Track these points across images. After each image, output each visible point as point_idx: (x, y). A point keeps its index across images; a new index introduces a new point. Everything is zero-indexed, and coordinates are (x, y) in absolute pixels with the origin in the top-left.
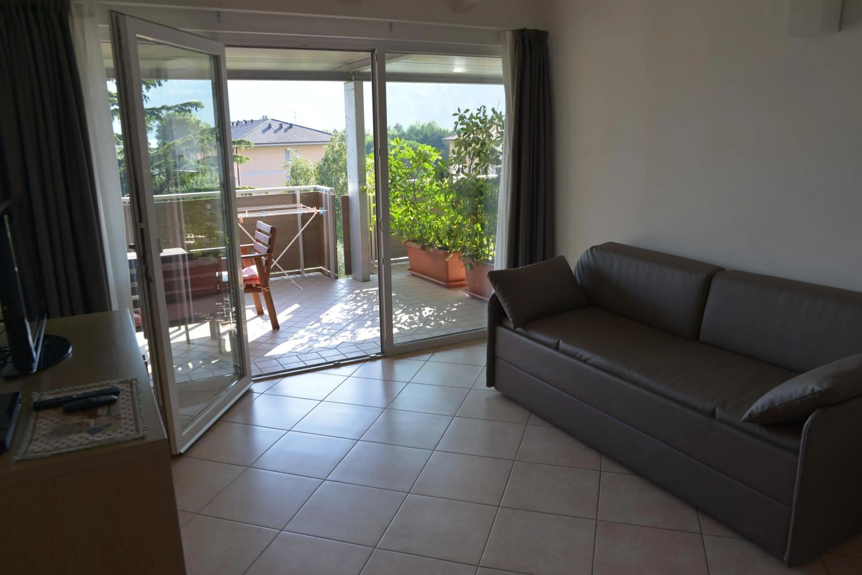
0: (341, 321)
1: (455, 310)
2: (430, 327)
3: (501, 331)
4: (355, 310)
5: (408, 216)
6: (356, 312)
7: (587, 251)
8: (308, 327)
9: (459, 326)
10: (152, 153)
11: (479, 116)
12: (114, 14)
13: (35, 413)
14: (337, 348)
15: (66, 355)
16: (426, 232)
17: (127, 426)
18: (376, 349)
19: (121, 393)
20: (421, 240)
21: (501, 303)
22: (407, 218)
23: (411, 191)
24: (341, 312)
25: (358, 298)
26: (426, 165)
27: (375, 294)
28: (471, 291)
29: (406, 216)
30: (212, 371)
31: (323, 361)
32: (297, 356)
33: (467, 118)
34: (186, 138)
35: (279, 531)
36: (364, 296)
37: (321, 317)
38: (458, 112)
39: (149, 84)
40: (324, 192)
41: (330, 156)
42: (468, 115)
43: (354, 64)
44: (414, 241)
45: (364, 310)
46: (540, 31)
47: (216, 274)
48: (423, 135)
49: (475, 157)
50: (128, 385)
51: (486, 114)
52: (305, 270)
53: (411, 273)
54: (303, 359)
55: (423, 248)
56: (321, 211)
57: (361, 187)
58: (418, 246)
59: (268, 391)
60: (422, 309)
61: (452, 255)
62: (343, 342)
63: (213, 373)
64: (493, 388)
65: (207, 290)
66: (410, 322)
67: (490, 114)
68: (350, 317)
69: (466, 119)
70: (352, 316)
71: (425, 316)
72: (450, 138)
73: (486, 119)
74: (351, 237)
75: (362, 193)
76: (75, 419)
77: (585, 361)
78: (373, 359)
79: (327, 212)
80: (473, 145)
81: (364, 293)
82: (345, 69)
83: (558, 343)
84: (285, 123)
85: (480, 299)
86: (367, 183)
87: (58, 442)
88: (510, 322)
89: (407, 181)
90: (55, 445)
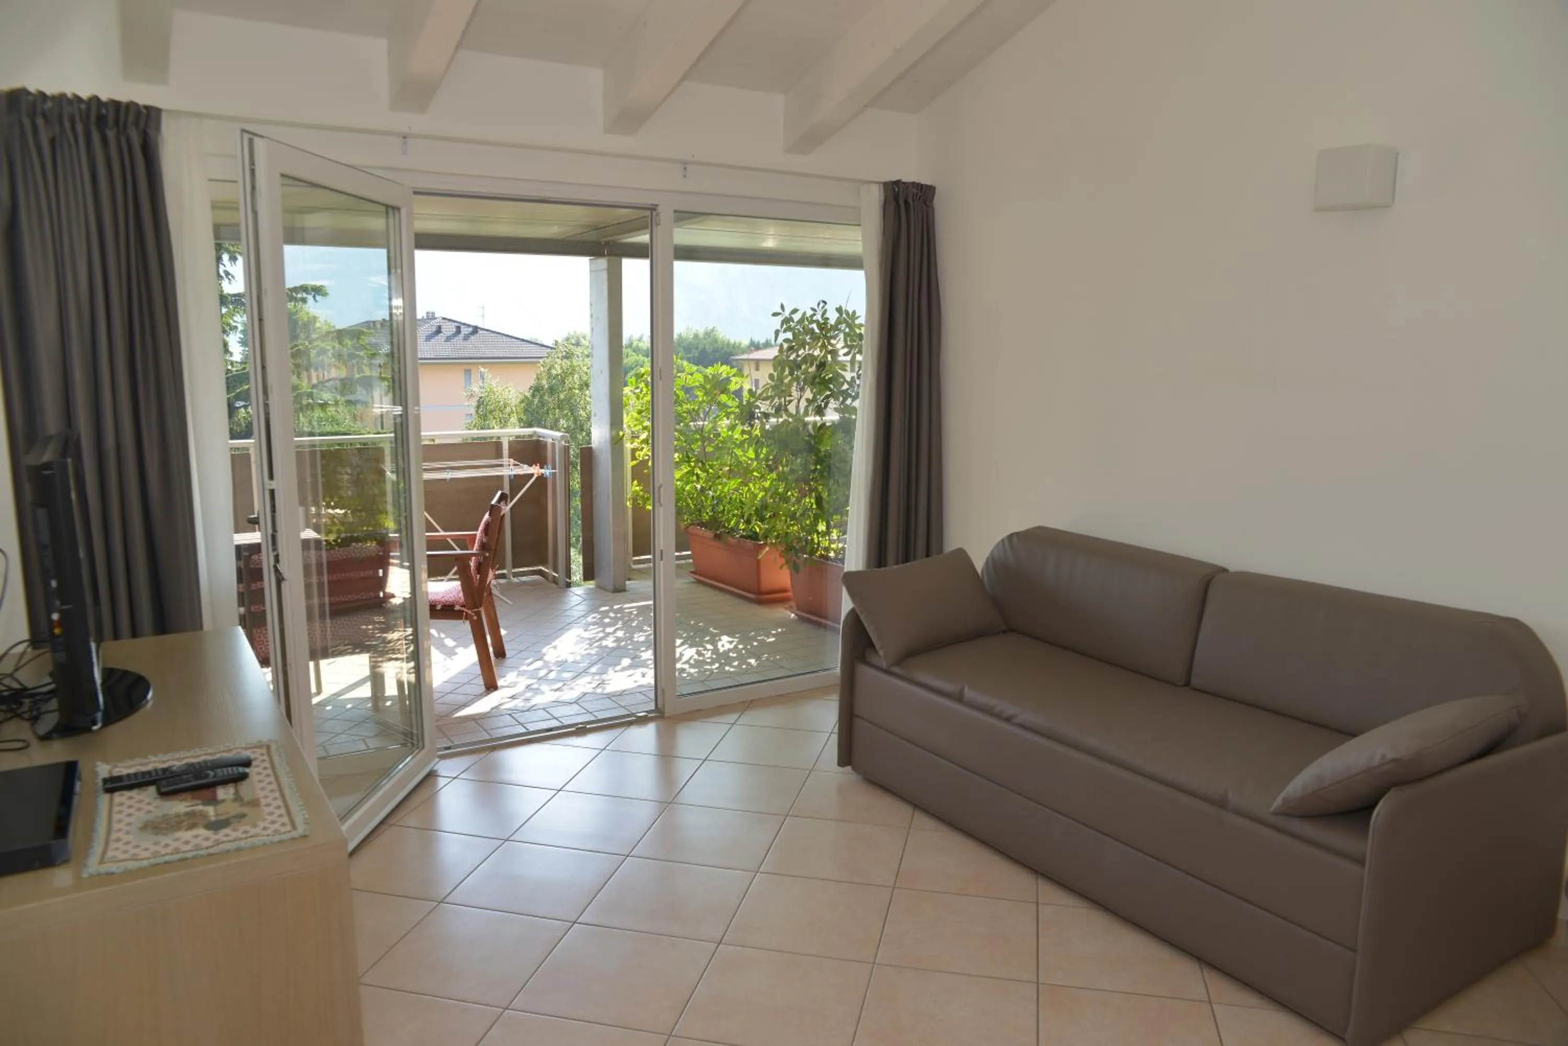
0: (578, 658)
1: (773, 641)
2: (732, 670)
3: (864, 672)
4: (601, 639)
5: (693, 482)
6: (604, 643)
7: (1003, 540)
8: (524, 668)
9: (782, 667)
10: (234, 369)
11: (815, 318)
12: (246, 137)
13: (107, 797)
14: (579, 701)
15: (144, 702)
16: (724, 510)
17: (273, 818)
18: (646, 706)
19: (254, 763)
20: (714, 523)
21: (866, 625)
22: (690, 486)
23: (697, 440)
24: (577, 643)
25: (607, 620)
26: (723, 398)
27: (635, 613)
28: (798, 609)
29: (687, 483)
30: (364, 740)
31: (555, 723)
32: (510, 715)
33: (795, 321)
34: (296, 346)
35: (502, 1010)
36: (616, 616)
37: (544, 650)
38: (780, 311)
39: (235, 252)
40: (550, 441)
41: (544, 382)
42: (796, 317)
43: (607, 229)
44: (702, 524)
45: (618, 640)
46: (922, 185)
47: (378, 573)
48: (700, 349)
49: (806, 387)
50: (264, 751)
51: (827, 315)
52: (513, 571)
53: (695, 579)
54: (521, 720)
55: (717, 537)
56: (547, 472)
57: (614, 433)
58: (709, 534)
59: (464, 773)
60: (717, 638)
61: (767, 549)
62: (585, 694)
63: (366, 744)
64: (849, 768)
65: (362, 600)
66: (698, 660)
67: (833, 317)
68: (593, 652)
69: (793, 322)
70: (597, 649)
71: (721, 650)
72: (745, 356)
73: (825, 324)
74: (595, 515)
75: (616, 443)
76: (180, 806)
77: (1008, 720)
78: (641, 721)
79: (554, 474)
80: (803, 367)
81: (616, 612)
82: (592, 236)
83: (962, 690)
84: (464, 324)
85: (819, 625)
86: (625, 426)
87: (156, 844)
88: (879, 656)
89: (692, 424)
90: (154, 848)
